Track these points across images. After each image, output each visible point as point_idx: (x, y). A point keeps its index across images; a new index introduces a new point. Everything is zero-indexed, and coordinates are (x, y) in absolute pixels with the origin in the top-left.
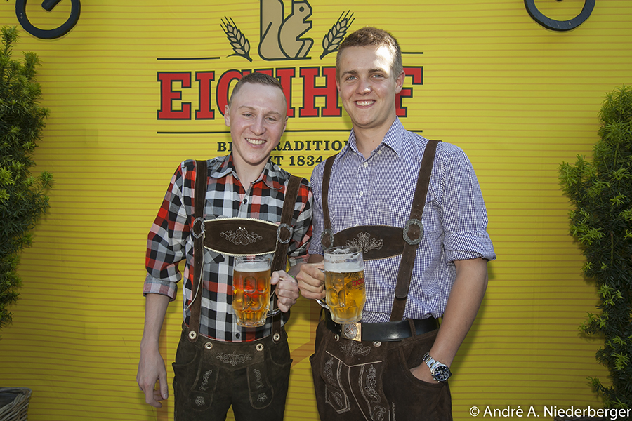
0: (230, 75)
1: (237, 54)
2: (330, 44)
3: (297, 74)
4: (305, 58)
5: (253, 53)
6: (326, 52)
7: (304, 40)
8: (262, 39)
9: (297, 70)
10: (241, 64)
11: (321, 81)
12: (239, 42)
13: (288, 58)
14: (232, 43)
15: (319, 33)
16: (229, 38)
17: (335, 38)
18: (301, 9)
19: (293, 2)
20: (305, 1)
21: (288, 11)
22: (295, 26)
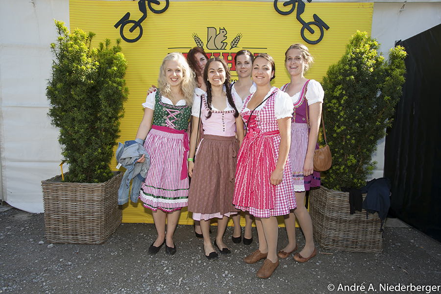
2: (234, 45)
3: (221, 55)
4: (224, 49)
5: (205, 47)
6: (232, 47)
7: (224, 43)
8: (208, 42)
9: (221, 54)
11: (230, 58)
12: (199, 43)
13: (218, 49)
14: (196, 43)
15: (229, 41)
16: (195, 41)
17: (235, 42)
18: (223, 32)
19: (220, 29)
20: (224, 29)
21: (218, 33)
22: (220, 38)
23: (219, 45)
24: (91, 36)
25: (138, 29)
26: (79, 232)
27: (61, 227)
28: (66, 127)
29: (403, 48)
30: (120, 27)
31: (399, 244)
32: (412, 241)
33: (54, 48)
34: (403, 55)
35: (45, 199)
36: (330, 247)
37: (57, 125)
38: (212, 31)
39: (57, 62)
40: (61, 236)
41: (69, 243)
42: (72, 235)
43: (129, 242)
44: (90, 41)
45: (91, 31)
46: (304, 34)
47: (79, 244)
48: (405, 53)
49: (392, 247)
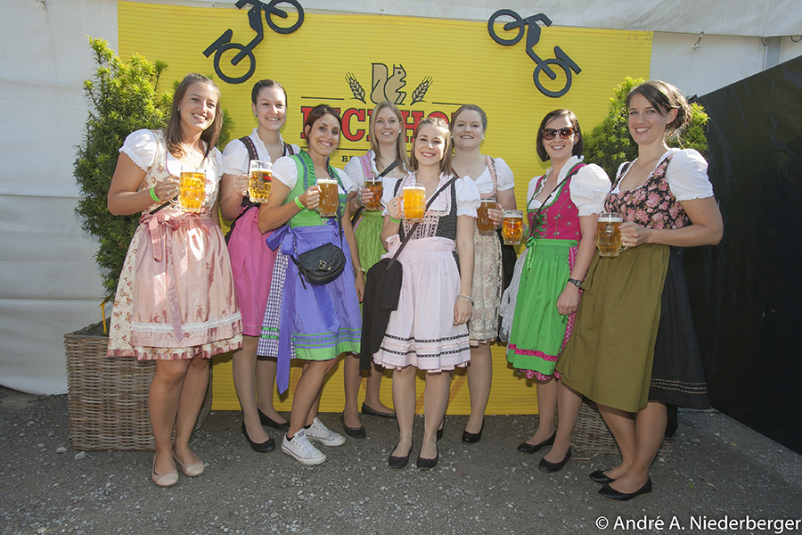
0: (351, 111)
1: (356, 98)
2: (417, 97)
4: (400, 104)
5: (367, 98)
6: (414, 102)
7: (400, 92)
8: (373, 89)
10: (358, 105)
11: (410, 120)
12: (357, 90)
14: (353, 90)
15: (409, 89)
16: (351, 87)
17: (420, 93)
18: (399, 73)
19: (394, 68)
20: (402, 67)
21: (390, 74)
22: (394, 83)
23: (393, 97)
24: (159, 68)
25: (247, 60)
26: (135, 429)
27: (100, 420)
28: (113, 234)
29: (701, 108)
30: (214, 54)
31: (698, 440)
32: (717, 434)
33: (90, 90)
34: (702, 119)
35: (70, 368)
36: (584, 447)
37: (94, 231)
38: (380, 71)
39: (97, 114)
40: (101, 437)
41: (115, 450)
42: (123, 434)
43: (229, 445)
44: (158, 76)
45: (159, 59)
46: (539, 78)
47: (135, 450)
48: (705, 117)
49: (687, 446)
